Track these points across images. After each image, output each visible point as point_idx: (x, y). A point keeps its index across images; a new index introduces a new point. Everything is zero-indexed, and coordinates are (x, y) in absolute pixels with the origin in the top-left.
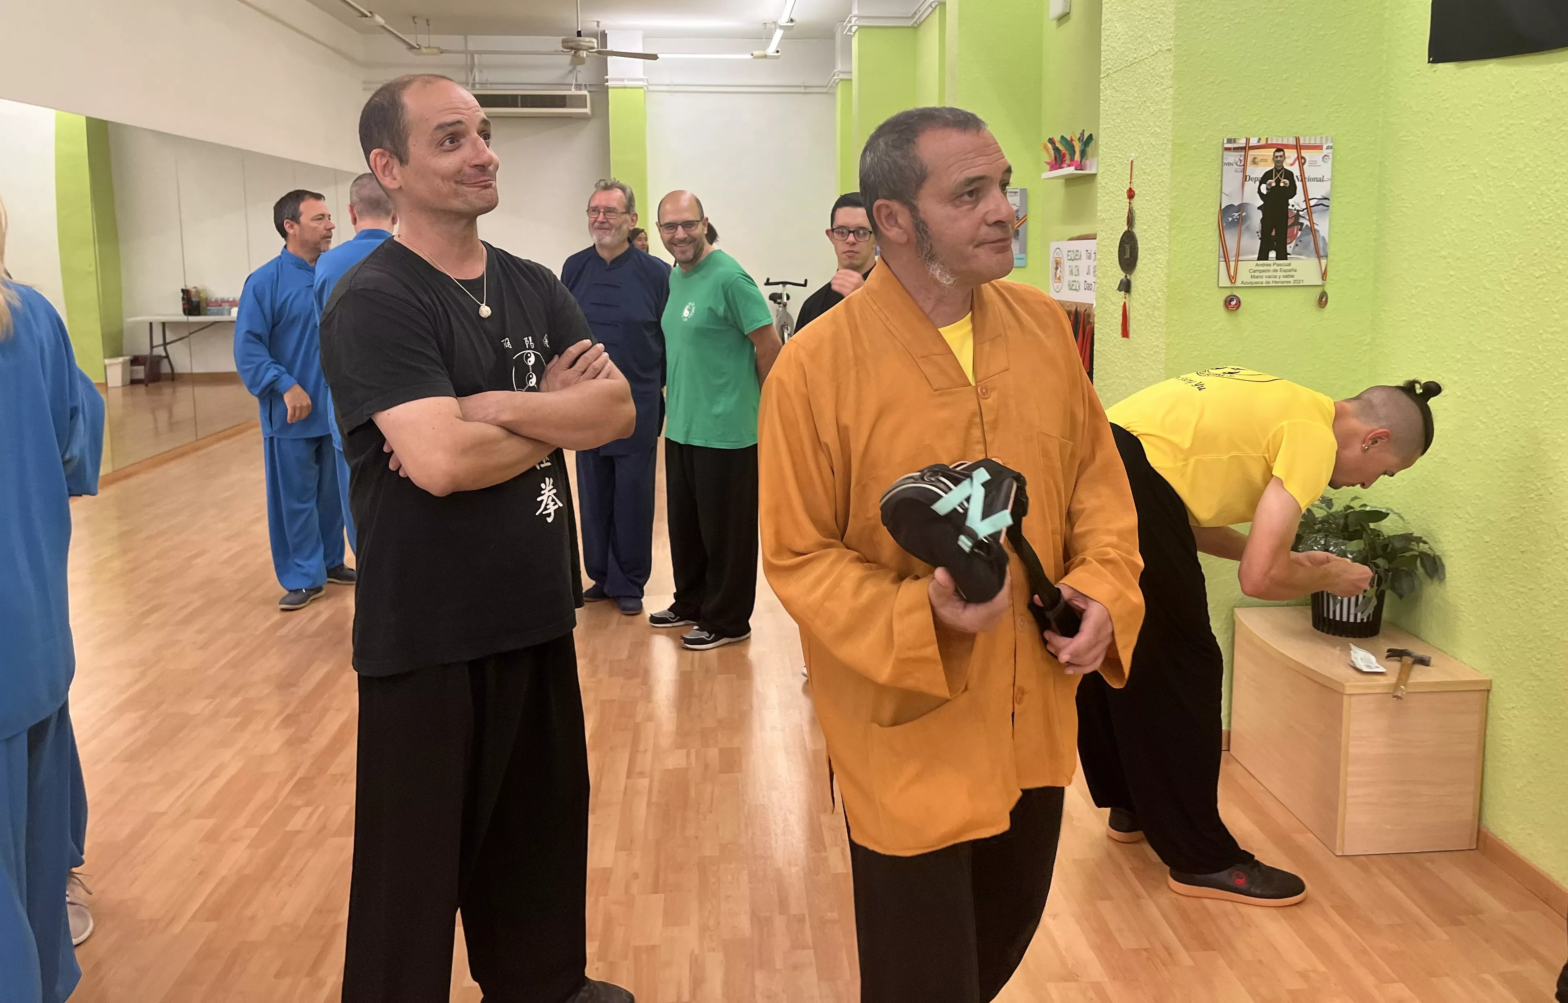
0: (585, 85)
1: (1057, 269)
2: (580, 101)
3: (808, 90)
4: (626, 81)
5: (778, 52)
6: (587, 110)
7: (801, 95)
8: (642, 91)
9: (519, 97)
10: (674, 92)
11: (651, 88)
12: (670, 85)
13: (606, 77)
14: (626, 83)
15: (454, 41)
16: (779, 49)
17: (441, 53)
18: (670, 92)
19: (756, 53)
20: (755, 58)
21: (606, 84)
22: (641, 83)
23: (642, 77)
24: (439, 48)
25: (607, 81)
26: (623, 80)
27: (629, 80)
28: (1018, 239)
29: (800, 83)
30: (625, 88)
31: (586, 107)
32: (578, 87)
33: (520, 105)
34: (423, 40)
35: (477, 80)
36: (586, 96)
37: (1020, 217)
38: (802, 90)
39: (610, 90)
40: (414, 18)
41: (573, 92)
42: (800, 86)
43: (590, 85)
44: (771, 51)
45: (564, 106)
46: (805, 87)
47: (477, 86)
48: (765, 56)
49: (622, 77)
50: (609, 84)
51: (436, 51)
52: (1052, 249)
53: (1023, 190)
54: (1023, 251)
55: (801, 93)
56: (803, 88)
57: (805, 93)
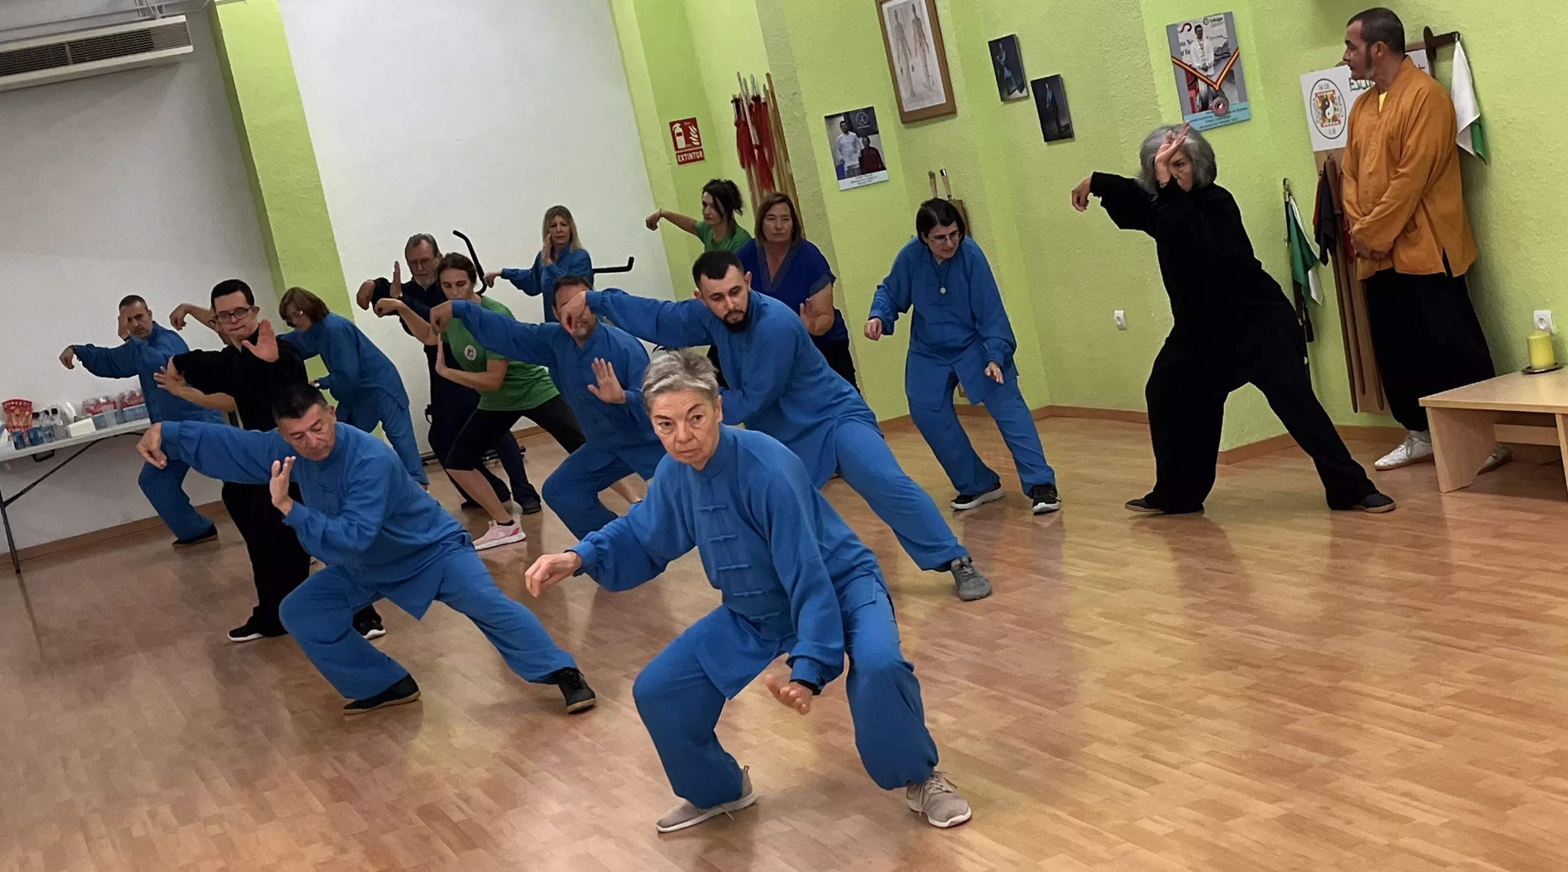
1: (1324, 107)
2: (176, 36)
6: (191, 48)
9: (67, 48)
28: (1234, 83)
31: (191, 42)
32: (166, 11)
33: (70, 60)
36: (183, 24)
37: (1232, 55)
45: (149, 48)
52: (1307, 81)
53: (1229, 15)
54: (1243, 97)
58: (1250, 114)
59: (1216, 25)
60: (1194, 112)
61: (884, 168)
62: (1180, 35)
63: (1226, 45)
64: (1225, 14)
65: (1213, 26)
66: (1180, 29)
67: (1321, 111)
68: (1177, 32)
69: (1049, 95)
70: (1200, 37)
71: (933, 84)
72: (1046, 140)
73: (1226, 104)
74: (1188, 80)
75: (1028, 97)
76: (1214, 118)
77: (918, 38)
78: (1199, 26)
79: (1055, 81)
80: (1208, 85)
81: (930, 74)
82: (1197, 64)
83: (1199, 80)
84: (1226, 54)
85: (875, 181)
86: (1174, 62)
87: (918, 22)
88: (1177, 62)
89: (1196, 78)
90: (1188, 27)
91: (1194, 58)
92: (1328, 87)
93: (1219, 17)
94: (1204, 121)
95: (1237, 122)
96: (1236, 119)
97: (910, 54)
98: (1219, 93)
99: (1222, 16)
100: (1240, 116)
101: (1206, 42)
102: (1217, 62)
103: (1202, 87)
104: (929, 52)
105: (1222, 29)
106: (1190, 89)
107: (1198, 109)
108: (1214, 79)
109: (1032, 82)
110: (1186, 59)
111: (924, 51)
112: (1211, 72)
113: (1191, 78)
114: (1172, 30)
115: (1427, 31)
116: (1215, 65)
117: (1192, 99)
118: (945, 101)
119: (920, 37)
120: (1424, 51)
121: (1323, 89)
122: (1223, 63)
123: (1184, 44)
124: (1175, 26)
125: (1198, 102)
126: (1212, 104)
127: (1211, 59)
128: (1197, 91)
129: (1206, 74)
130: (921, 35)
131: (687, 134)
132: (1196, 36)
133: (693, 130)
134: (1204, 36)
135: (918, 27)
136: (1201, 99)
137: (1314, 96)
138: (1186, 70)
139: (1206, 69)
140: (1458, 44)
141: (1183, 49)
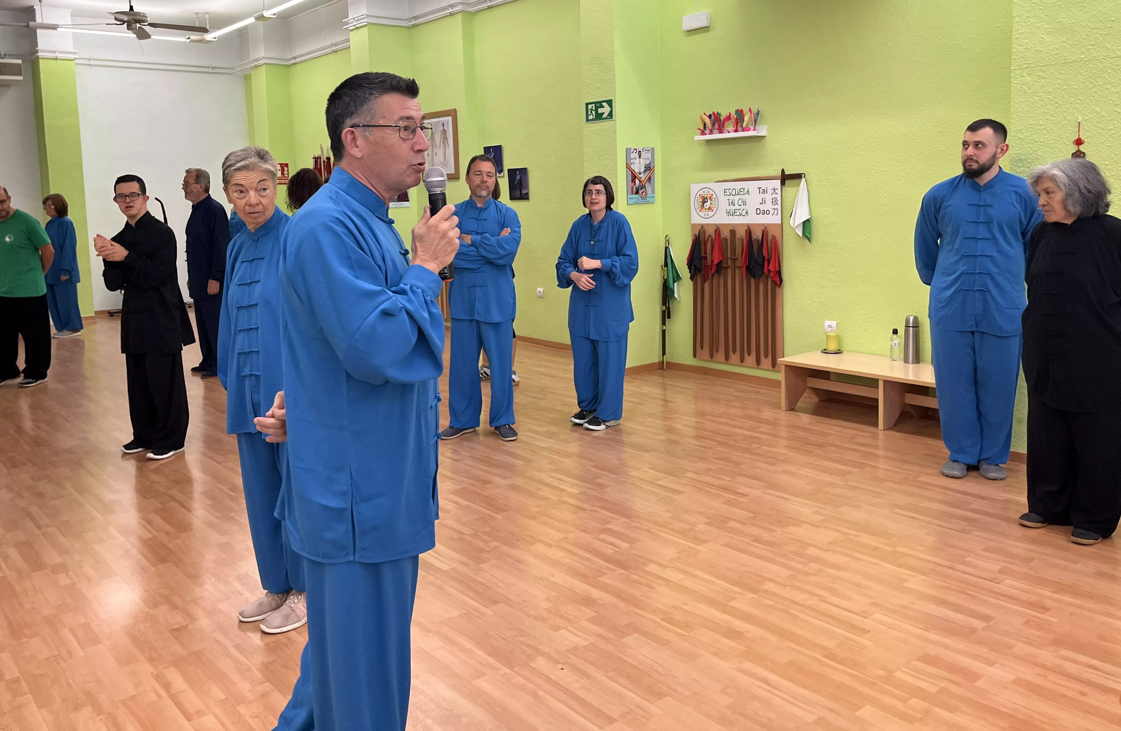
1: (704, 202)
2: (15, 70)
3: (215, 71)
4: (57, 53)
5: (217, 37)
6: (22, 78)
7: (210, 75)
8: (73, 63)
10: (94, 65)
11: (79, 61)
13: (37, 48)
14: (57, 55)
18: (90, 65)
20: (192, 41)
21: (37, 55)
22: (70, 56)
23: (72, 50)
25: (37, 52)
26: (54, 52)
27: (60, 52)
29: (207, 65)
30: (56, 59)
31: (21, 75)
36: (20, 64)
37: (652, 168)
38: (210, 70)
39: (41, 61)
42: (209, 67)
46: (212, 68)
48: (203, 40)
49: (54, 49)
50: (40, 54)
52: (695, 189)
53: (653, 149)
54: (653, 191)
55: (209, 73)
56: (210, 69)
57: (213, 73)
58: (654, 200)
59: (647, 153)
60: (632, 194)
61: (408, 201)
62: (632, 154)
63: (650, 163)
64: (652, 148)
65: (646, 153)
66: (632, 151)
67: (701, 204)
68: (630, 153)
69: (518, 177)
70: (640, 157)
71: (448, 163)
72: (511, 199)
73: (646, 194)
74: (632, 177)
75: (503, 177)
76: (640, 199)
77: (442, 139)
78: (640, 152)
79: (524, 171)
80: (640, 182)
81: (447, 158)
82: (637, 171)
83: (637, 179)
84: (649, 168)
85: (403, 206)
86: (627, 167)
87: (444, 132)
88: (628, 167)
89: (636, 177)
90: (635, 151)
91: (636, 167)
92: (709, 192)
93: (649, 149)
94: (636, 199)
95: (649, 203)
96: (649, 201)
97: (436, 147)
98: (643, 187)
99: (650, 149)
100: (651, 200)
101: (642, 160)
102: (645, 171)
103: (637, 182)
104: (448, 147)
105: (649, 155)
106: (632, 182)
107: (634, 193)
108: (643, 180)
109: (508, 170)
110: (632, 167)
111: (445, 146)
112: (642, 175)
113: (634, 177)
114: (628, 151)
115: (783, 171)
116: (644, 172)
117: (632, 187)
118: (454, 172)
119: (444, 139)
120: (780, 180)
121: (706, 193)
122: (648, 172)
123: (633, 159)
124: (630, 149)
125: (634, 190)
126: (640, 192)
127: (643, 169)
128: (635, 184)
129: (640, 176)
130: (445, 138)
131: (283, 170)
132: (638, 156)
133: (286, 169)
134: (641, 157)
135: (444, 134)
136: (636, 188)
137: (698, 196)
138: (632, 172)
139: (640, 174)
140: (803, 179)
141: (632, 161)
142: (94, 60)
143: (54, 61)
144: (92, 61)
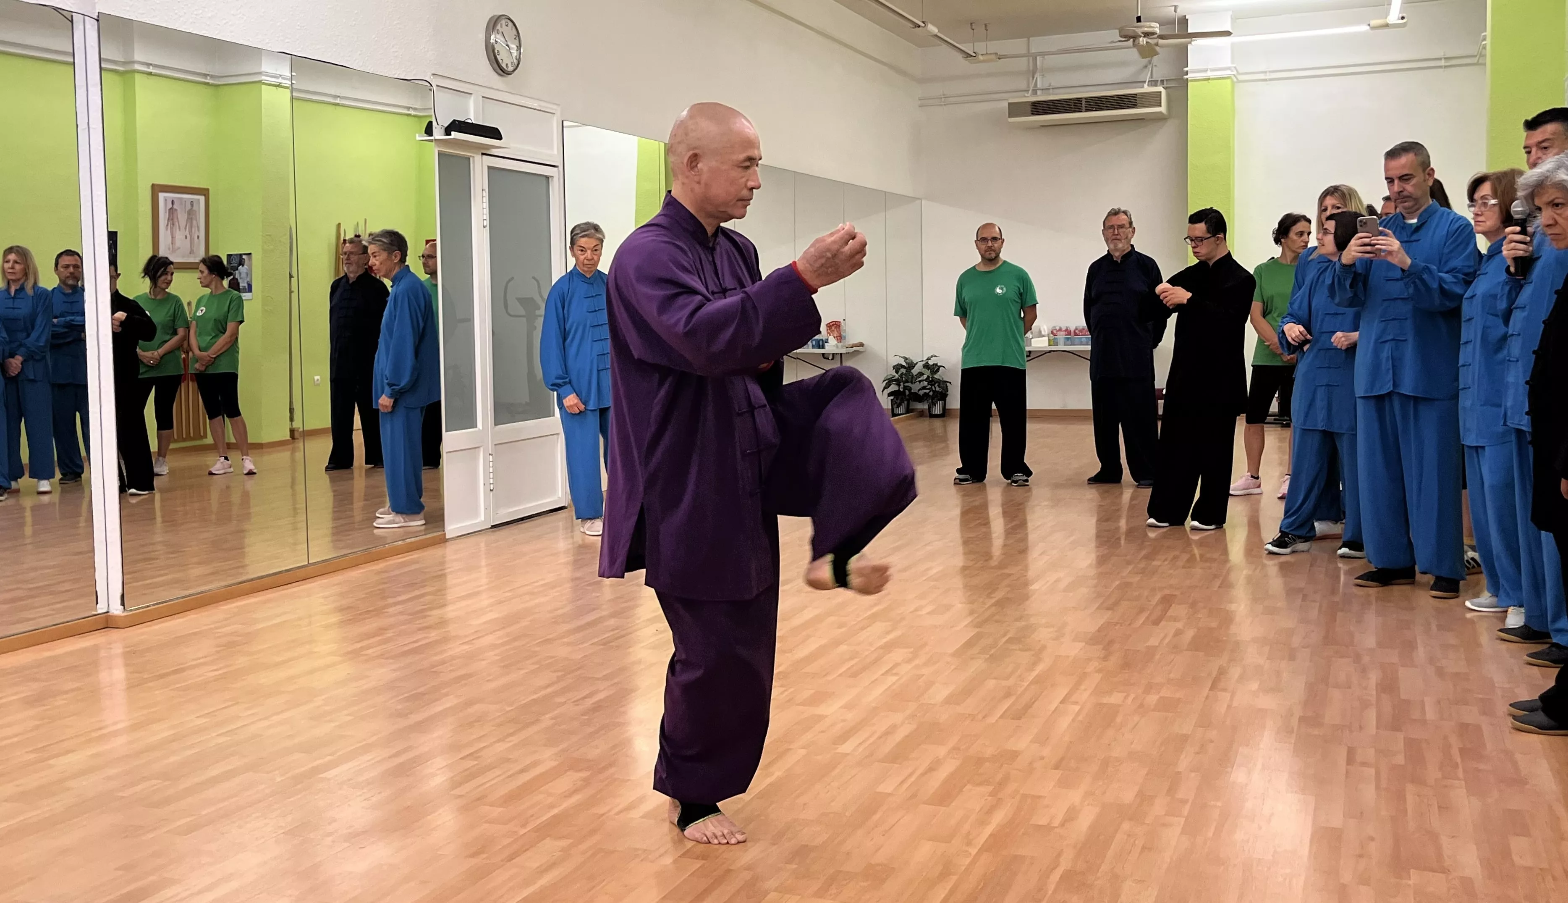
0: (1162, 81)
3: (1451, 61)
4: (1209, 72)
5: (1403, 18)
6: (1163, 109)
7: (1442, 70)
8: (1229, 81)
9: (1083, 101)
10: (1271, 80)
11: (1241, 78)
12: (1265, 72)
13: (1186, 69)
14: (1209, 74)
15: (1016, 45)
16: (1404, 15)
17: (999, 59)
18: (1266, 80)
19: (1374, 23)
20: (1373, 28)
21: (1186, 77)
22: (1228, 72)
23: (1230, 65)
24: (996, 54)
25: (1187, 73)
26: (1206, 71)
27: (1213, 70)
29: (1441, 54)
30: (1209, 79)
31: (1161, 106)
32: (1153, 83)
33: (1084, 109)
34: (980, 47)
35: (1039, 86)
36: (1161, 92)
38: (1443, 63)
39: (1189, 84)
40: (971, 24)
41: (1147, 89)
42: (1440, 59)
43: (1167, 80)
44: (1393, 17)
45: (1134, 106)
46: (1445, 58)
47: (1039, 92)
48: (1387, 26)
49: (1205, 67)
50: (1190, 76)
51: (993, 57)
55: (1440, 67)
56: (1443, 61)
57: (1446, 67)
142: (1270, 72)
143: (1205, 82)
144: (1268, 74)
